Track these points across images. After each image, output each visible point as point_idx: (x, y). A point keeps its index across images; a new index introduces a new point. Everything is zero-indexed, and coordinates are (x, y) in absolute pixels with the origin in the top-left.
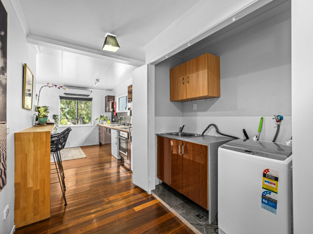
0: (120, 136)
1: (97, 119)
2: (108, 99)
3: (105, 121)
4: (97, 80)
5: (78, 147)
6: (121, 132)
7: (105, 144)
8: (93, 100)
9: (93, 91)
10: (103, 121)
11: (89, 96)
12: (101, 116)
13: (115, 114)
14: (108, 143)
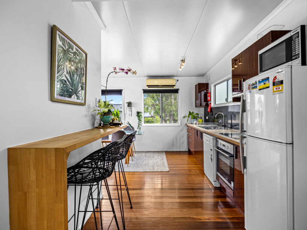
0: (218, 148)
1: (184, 117)
2: (199, 89)
3: (196, 119)
4: (182, 60)
5: (162, 152)
6: (220, 141)
7: (195, 152)
8: (180, 91)
9: (179, 80)
10: (193, 119)
11: (174, 87)
12: (190, 112)
13: (209, 110)
14: (199, 150)
